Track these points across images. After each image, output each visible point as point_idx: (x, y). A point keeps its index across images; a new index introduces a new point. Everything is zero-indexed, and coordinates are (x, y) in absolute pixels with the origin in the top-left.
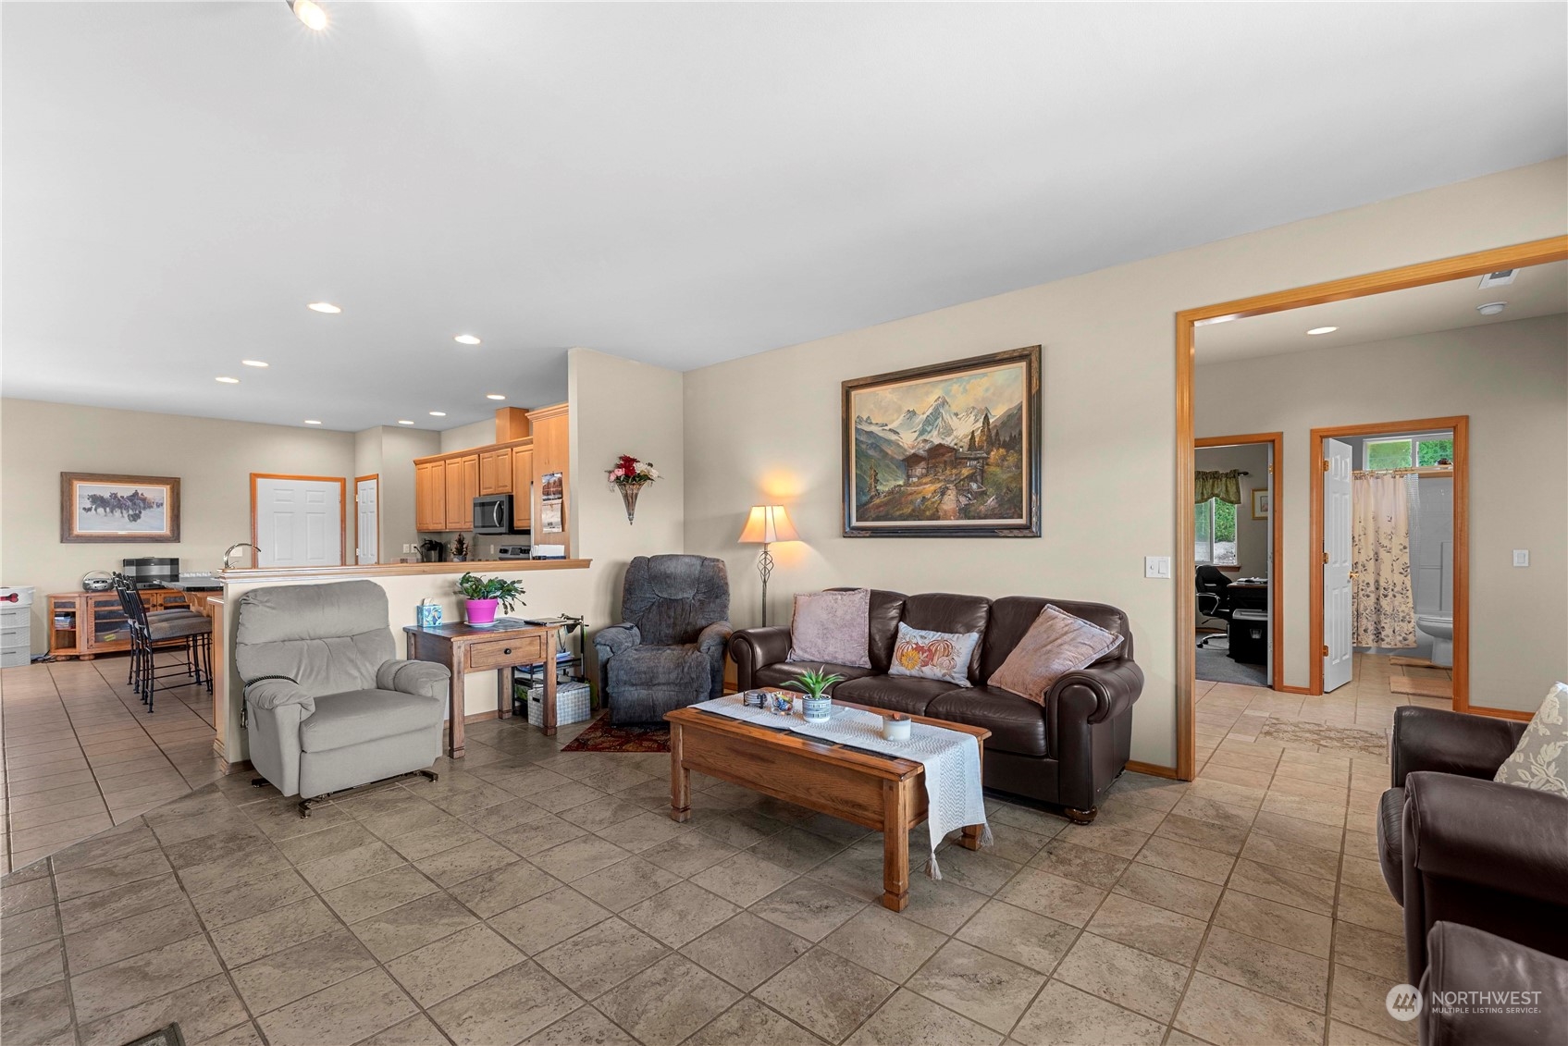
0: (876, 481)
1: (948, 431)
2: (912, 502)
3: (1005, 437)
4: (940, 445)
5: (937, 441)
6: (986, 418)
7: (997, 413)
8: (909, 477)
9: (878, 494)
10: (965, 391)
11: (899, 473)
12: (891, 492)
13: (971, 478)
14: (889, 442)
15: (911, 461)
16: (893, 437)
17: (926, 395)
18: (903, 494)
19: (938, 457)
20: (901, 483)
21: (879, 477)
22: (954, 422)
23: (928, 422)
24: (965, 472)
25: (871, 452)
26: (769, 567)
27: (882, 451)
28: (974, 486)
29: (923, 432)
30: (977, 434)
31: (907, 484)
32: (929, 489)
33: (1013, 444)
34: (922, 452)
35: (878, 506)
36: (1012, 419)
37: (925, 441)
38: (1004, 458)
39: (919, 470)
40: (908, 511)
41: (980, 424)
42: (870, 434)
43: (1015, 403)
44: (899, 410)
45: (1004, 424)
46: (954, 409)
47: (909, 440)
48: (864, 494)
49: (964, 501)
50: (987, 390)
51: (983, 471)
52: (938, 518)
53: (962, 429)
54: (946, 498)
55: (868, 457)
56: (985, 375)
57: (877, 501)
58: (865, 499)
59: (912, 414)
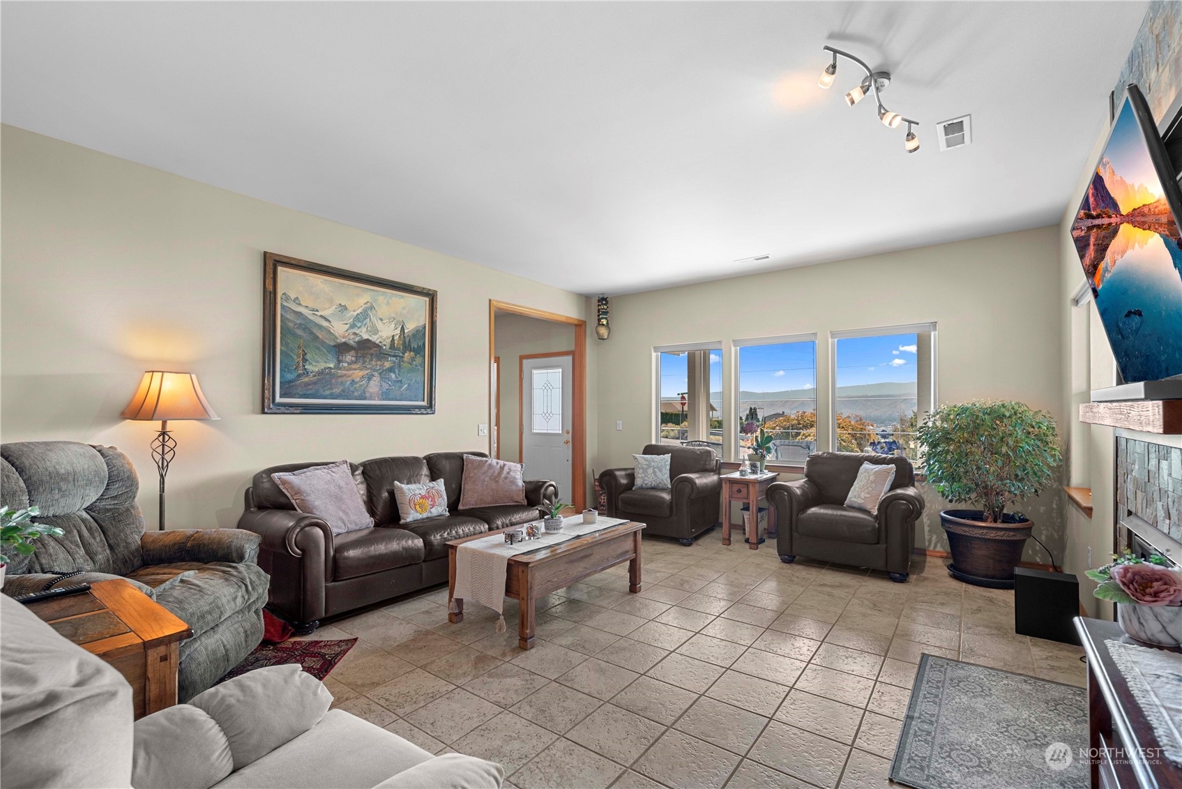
0: (305, 360)
1: (375, 331)
2: (342, 383)
3: (414, 345)
4: (368, 340)
5: (365, 336)
6: (403, 329)
7: (410, 327)
8: (339, 361)
9: (306, 373)
10: (388, 304)
11: (330, 356)
12: (321, 373)
13: (391, 370)
14: (320, 327)
15: (341, 349)
16: (325, 324)
17: (360, 297)
18: (332, 376)
19: (365, 349)
20: (332, 366)
21: (308, 357)
22: (379, 325)
23: (357, 318)
24: (387, 365)
25: (299, 332)
26: (168, 457)
27: (312, 333)
28: (393, 376)
29: (353, 326)
30: (396, 338)
31: (337, 367)
32: (358, 374)
33: (419, 351)
34: (351, 342)
35: (307, 384)
36: (419, 333)
37: (355, 334)
38: (413, 359)
39: (349, 357)
40: (337, 391)
41: (398, 331)
42: (299, 314)
43: (422, 323)
44: (331, 301)
45: (414, 335)
46: (380, 315)
47: (340, 329)
48: (289, 371)
49: (386, 386)
50: (404, 308)
51: (400, 366)
52: (365, 399)
53: (385, 333)
54: (372, 383)
55: (295, 336)
56: (402, 297)
57: (306, 379)
58: (290, 377)
59: (343, 308)
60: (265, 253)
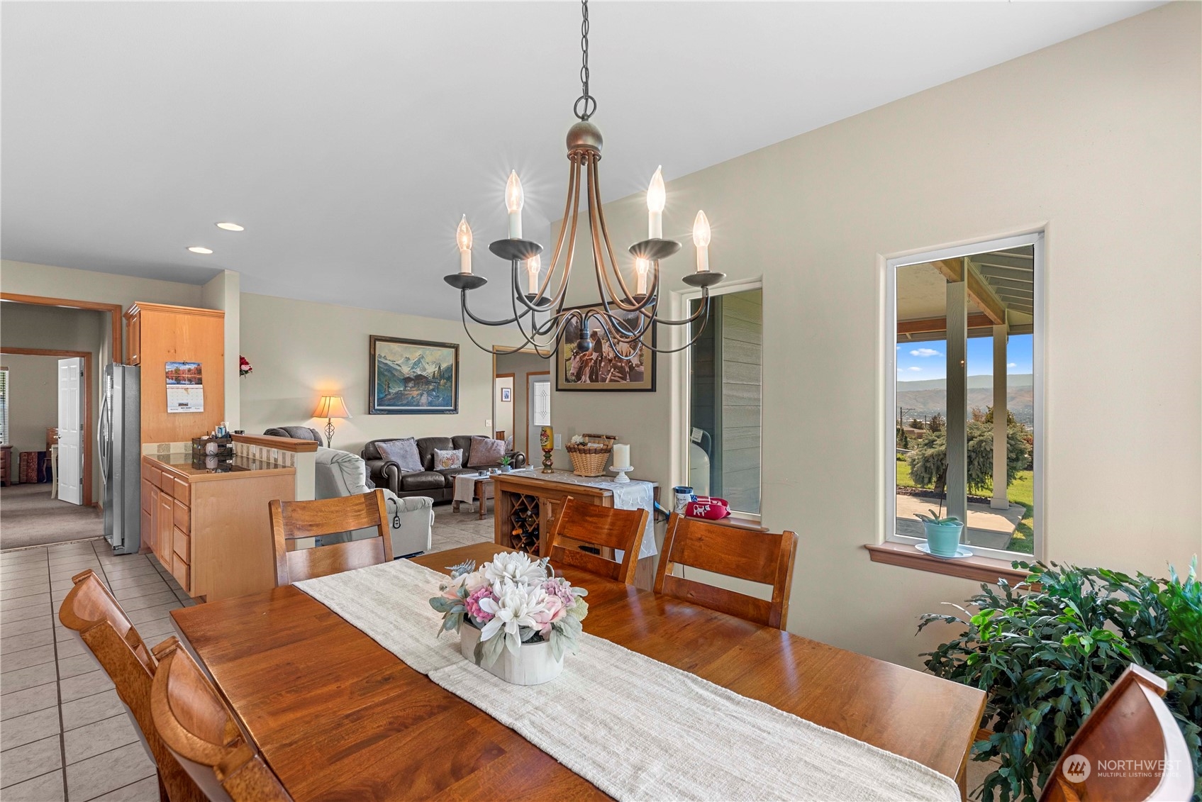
0: (389, 387)
1: (424, 370)
2: (407, 398)
3: (446, 376)
4: (421, 375)
5: (419, 373)
6: (440, 367)
7: (444, 366)
8: (406, 387)
9: (389, 393)
10: (431, 354)
11: (401, 385)
12: (397, 393)
13: (433, 390)
14: (396, 370)
15: (407, 380)
16: (398, 368)
17: (416, 352)
18: (402, 394)
19: (419, 380)
20: (402, 389)
21: (390, 385)
22: (427, 366)
23: (415, 364)
24: (431, 387)
25: (386, 373)
26: (331, 434)
27: (392, 373)
28: (434, 393)
29: (413, 368)
30: (436, 372)
31: (405, 390)
32: (415, 393)
33: (449, 379)
34: (412, 376)
35: (390, 399)
36: (449, 369)
37: (414, 372)
38: (445, 384)
39: (411, 385)
40: (405, 402)
41: (437, 369)
42: (386, 364)
43: (451, 363)
44: (402, 356)
45: (446, 370)
46: (427, 361)
47: (406, 370)
48: (382, 393)
49: (430, 399)
50: (440, 356)
51: (438, 388)
52: (419, 406)
53: (430, 370)
54: (423, 397)
55: (384, 375)
56: (439, 350)
57: (389, 397)
58: (382, 396)
59: (408, 359)
60: (370, 336)
